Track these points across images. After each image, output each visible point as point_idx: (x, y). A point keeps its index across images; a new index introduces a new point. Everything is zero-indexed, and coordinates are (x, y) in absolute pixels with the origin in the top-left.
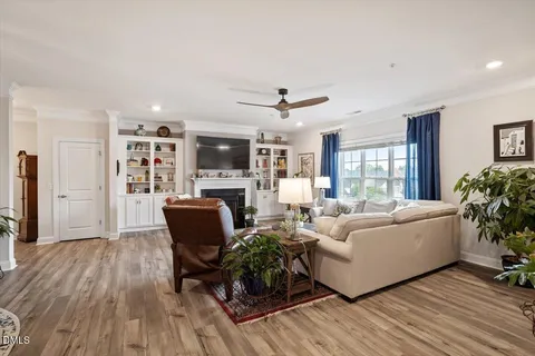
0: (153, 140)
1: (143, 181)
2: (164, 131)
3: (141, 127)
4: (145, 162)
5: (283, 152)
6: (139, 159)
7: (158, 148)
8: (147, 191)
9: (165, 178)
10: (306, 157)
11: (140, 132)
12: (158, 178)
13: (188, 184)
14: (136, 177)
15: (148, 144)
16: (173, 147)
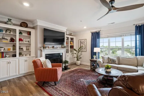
0: (18, 29)
1: (11, 50)
2: (24, 24)
3: (10, 20)
4: (12, 40)
5: (72, 39)
6: (9, 38)
7: (20, 33)
8: (14, 56)
9: (25, 49)
10: (82, 41)
11: (9, 23)
12: (21, 49)
13: (39, 52)
14: (6, 48)
15: (15, 30)
16: (29, 33)
